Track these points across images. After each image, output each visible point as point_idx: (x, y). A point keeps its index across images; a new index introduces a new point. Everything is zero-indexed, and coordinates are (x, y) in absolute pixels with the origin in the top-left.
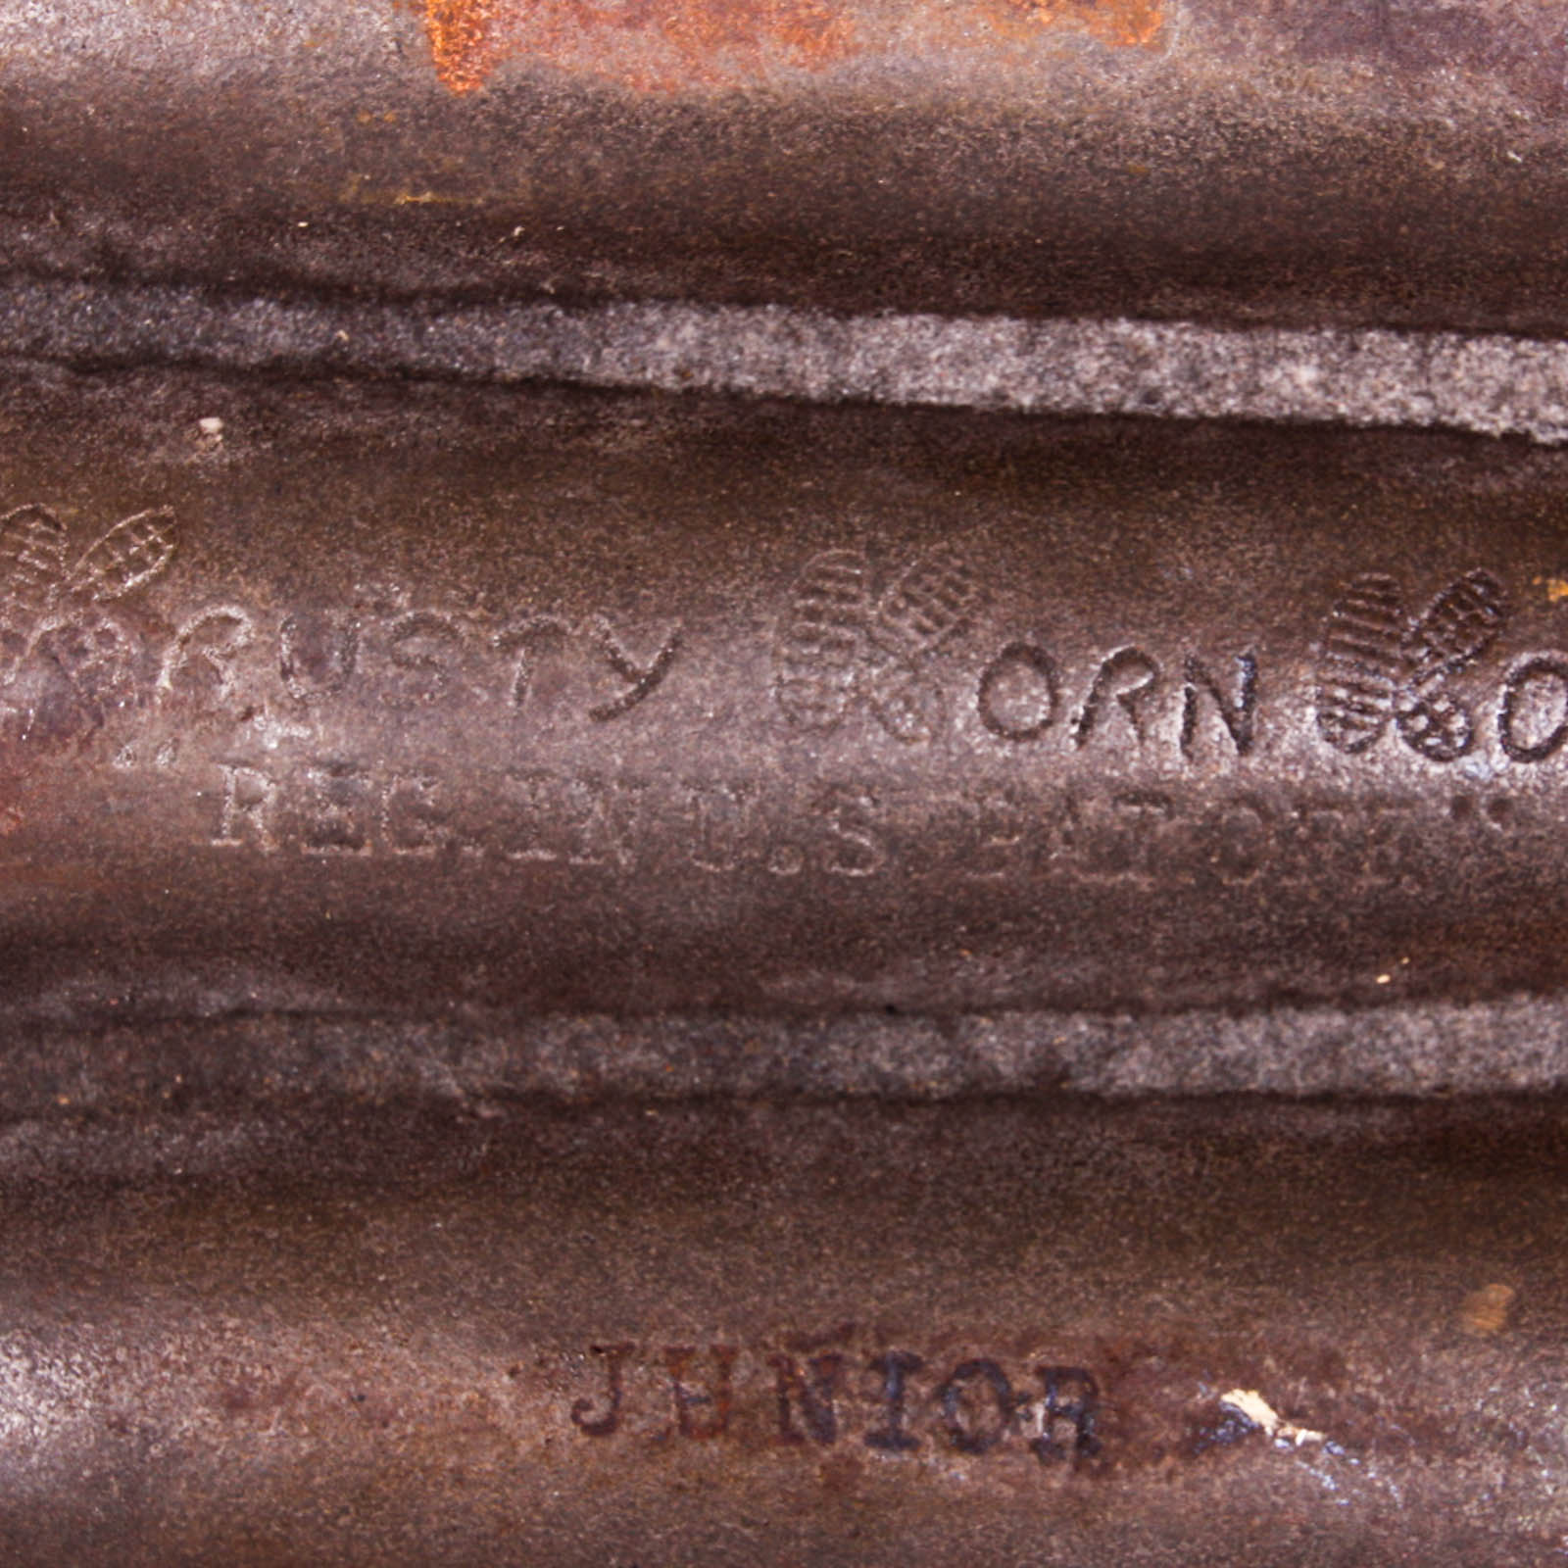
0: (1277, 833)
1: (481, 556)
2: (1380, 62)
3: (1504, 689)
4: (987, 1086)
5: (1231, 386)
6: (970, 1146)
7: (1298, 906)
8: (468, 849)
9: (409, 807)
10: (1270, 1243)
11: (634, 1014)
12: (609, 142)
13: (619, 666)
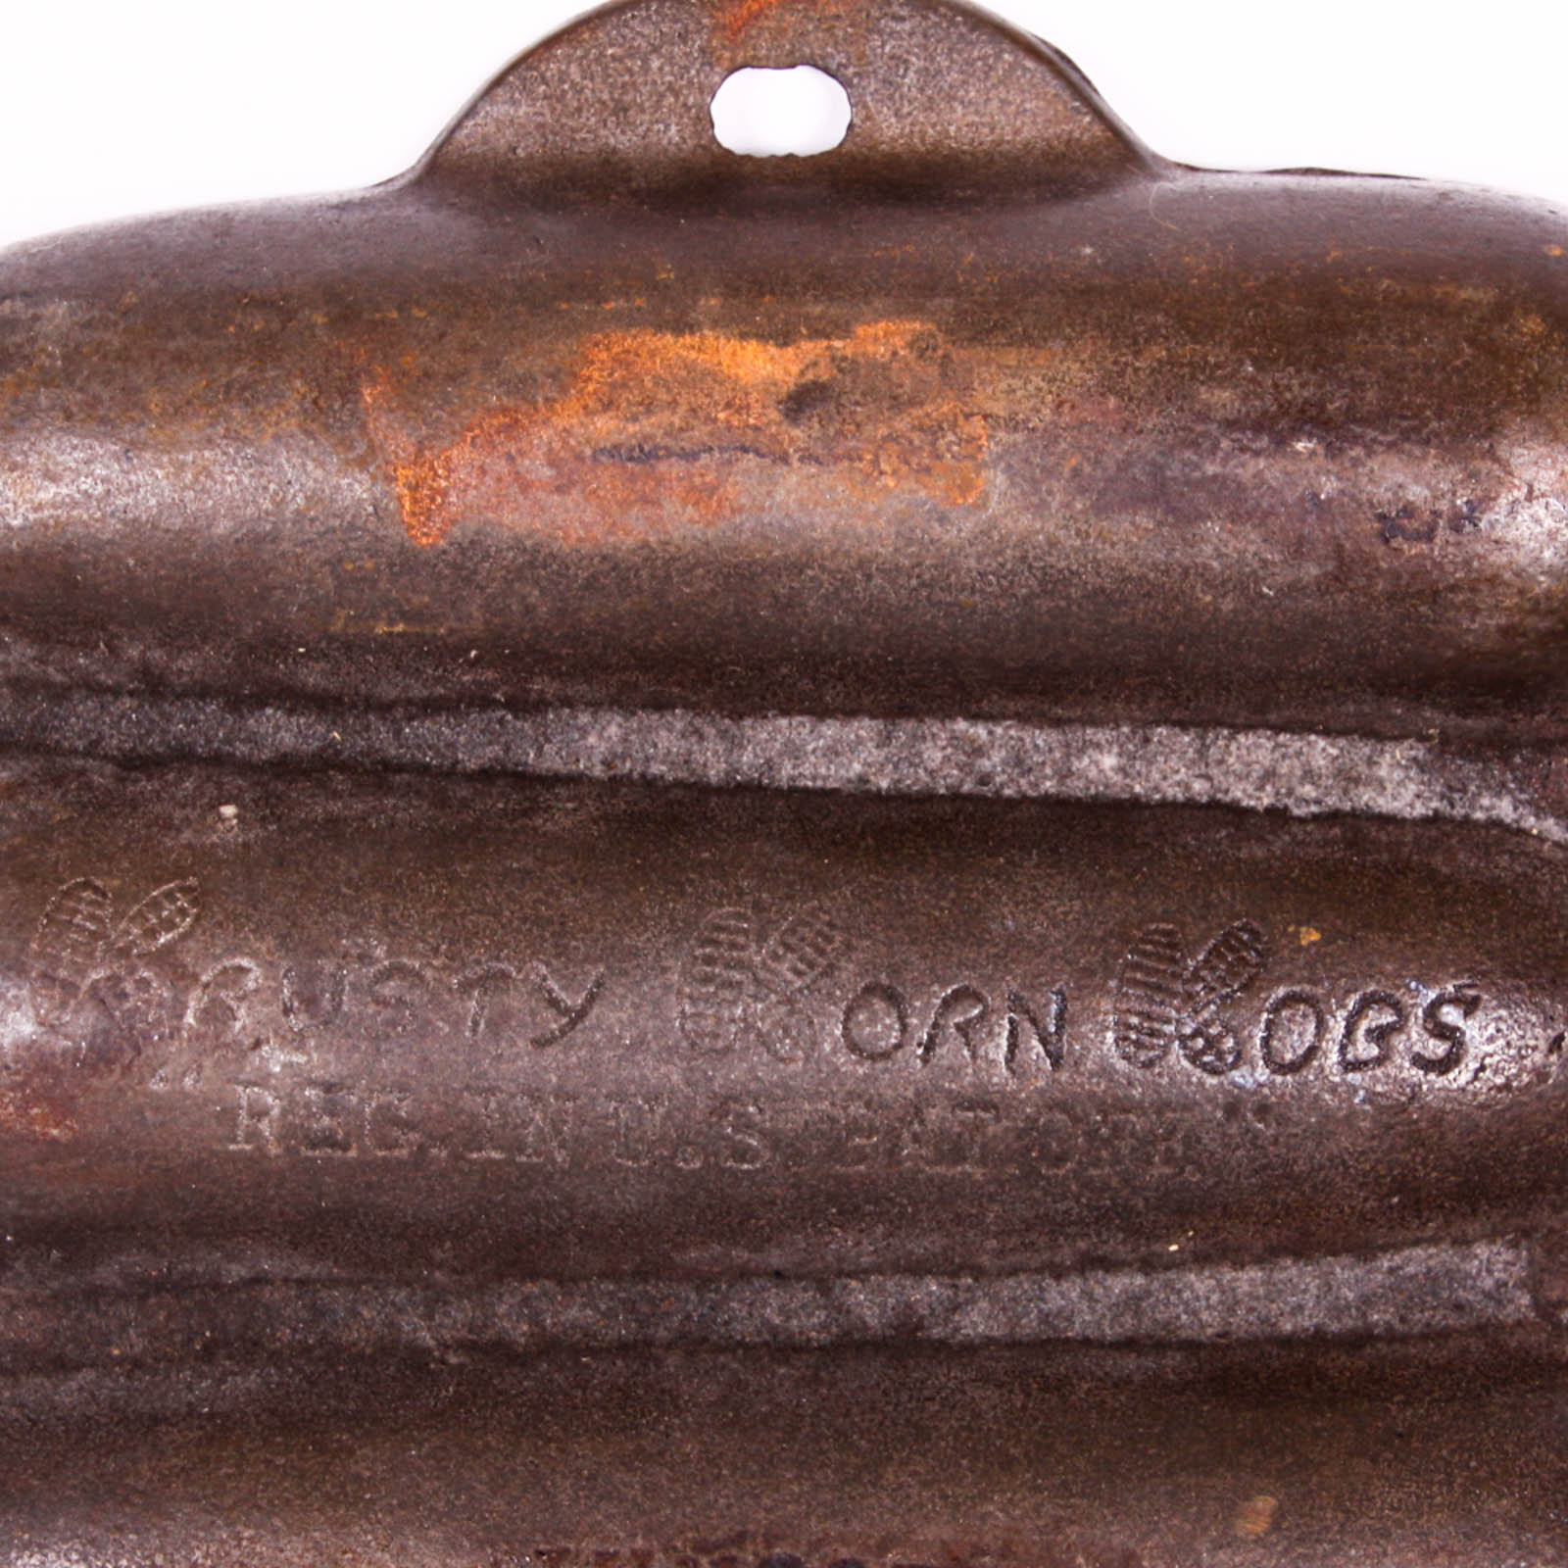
0: (1084, 1133)
1: (443, 916)
2: (1158, 516)
3: (1265, 1016)
4: (856, 1336)
5: (1048, 771)
6: (841, 1385)
7: (1102, 1190)
8: (434, 1151)
9: (386, 1117)
10: (1081, 1463)
11: (573, 1280)
12: (544, 583)
13: (554, 1003)
